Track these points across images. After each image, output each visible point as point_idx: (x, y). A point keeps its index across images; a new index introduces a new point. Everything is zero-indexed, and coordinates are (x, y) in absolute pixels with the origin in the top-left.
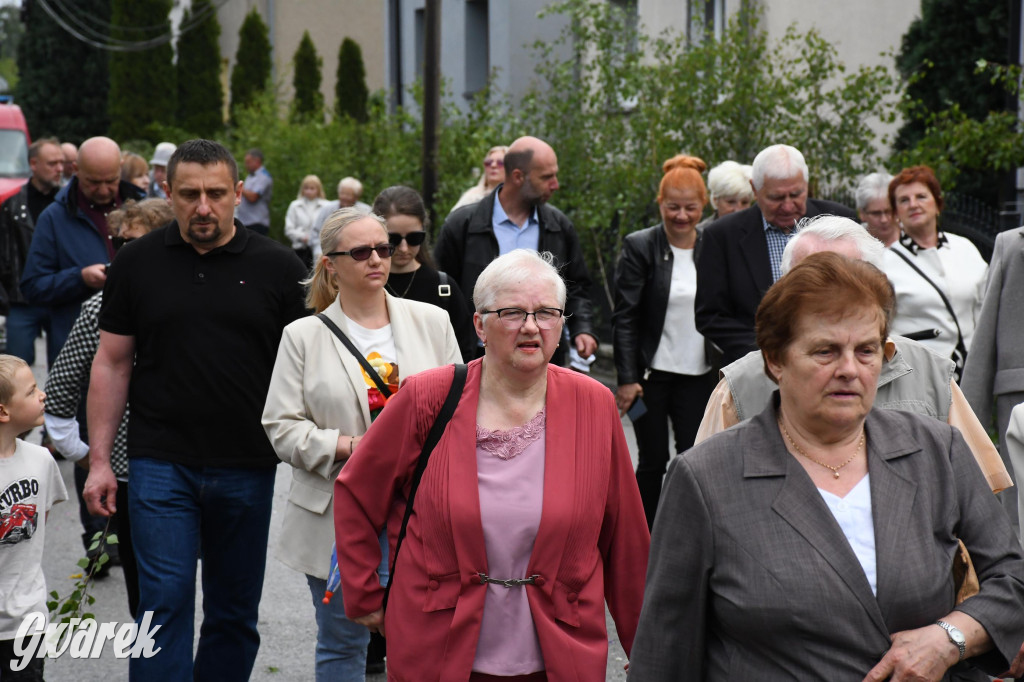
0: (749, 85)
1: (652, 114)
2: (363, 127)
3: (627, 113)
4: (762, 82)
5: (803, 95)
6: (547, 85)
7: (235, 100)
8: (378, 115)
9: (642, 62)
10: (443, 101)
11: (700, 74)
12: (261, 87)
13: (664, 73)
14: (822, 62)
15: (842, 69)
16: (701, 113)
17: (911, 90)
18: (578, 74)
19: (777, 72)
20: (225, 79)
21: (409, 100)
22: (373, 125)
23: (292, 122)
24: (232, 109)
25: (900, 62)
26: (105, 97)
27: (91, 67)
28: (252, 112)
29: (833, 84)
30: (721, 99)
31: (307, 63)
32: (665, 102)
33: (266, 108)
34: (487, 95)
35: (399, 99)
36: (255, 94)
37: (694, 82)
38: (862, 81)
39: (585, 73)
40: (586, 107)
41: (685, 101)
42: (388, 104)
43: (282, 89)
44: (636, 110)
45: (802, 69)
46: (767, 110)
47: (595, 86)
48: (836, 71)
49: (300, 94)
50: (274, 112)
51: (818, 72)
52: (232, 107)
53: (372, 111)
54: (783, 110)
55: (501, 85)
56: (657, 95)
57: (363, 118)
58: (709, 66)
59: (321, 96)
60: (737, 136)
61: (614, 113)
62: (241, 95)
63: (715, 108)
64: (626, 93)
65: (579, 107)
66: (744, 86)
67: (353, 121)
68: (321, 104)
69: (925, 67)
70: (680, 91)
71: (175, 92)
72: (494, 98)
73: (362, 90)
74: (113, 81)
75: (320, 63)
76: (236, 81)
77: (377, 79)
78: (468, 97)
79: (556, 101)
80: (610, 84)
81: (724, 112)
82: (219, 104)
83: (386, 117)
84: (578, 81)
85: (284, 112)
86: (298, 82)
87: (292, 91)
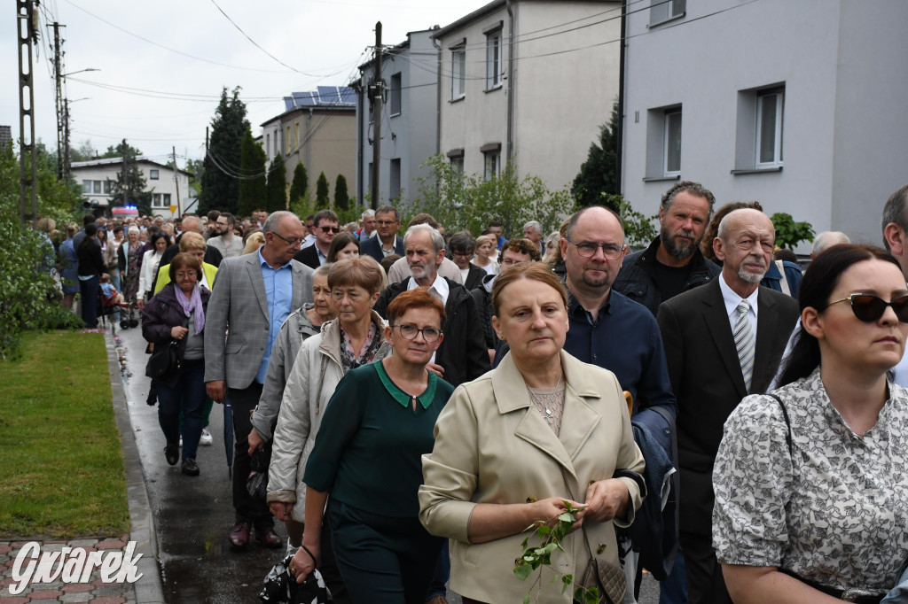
0: (509, 199)
1: (469, 210)
2: (345, 213)
3: (458, 209)
4: (515, 197)
5: (534, 203)
6: (423, 197)
7: (292, 200)
8: (352, 208)
9: (465, 187)
10: (380, 201)
11: (490, 193)
12: (303, 195)
13: (474, 193)
14: (540, 190)
15: (548, 192)
16: (489, 210)
17: (578, 201)
18: (438, 192)
19: (522, 194)
20: (288, 191)
21: (365, 201)
22: (350, 211)
23: (316, 210)
24: (290, 205)
25: (572, 191)
26: (237, 198)
27: (232, 186)
28: (298, 205)
29: (546, 198)
30: (498, 204)
31: (322, 184)
32: (474, 205)
33: (304, 204)
34: (399, 200)
35: (361, 202)
36: (300, 198)
37: (486, 195)
38: (557, 198)
39: (441, 192)
40: (440, 205)
41: (483, 205)
42: (357, 203)
43: (312, 196)
44: (462, 207)
45: (531, 193)
46: (517, 210)
47: (444, 197)
48: (545, 193)
49: (319, 198)
50: (308, 205)
51: (538, 194)
52: (290, 202)
53: (349, 206)
54: (523, 209)
55: (405, 195)
56: (471, 201)
57: (345, 208)
58: (493, 190)
59: (328, 199)
60: (504, 220)
61: (453, 208)
62: (294, 198)
63: (496, 207)
64: (457, 200)
65: (437, 205)
66: (506, 199)
67: (341, 210)
68: (328, 202)
69: (584, 192)
70: (480, 200)
71: (266, 196)
72: (401, 202)
73: (346, 197)
74: (240, 192)
75: (328, 185)
76: (292, 192)
77: (352, 192)
78: (391, 200)
79: (428, 203)
80: (450, 197)
81: (499, 210)
82: (286, 202)
83: (356, 208)
84: (438, 195)
85: (313, 205)
86: (318, 193)
87: (316, 196)
